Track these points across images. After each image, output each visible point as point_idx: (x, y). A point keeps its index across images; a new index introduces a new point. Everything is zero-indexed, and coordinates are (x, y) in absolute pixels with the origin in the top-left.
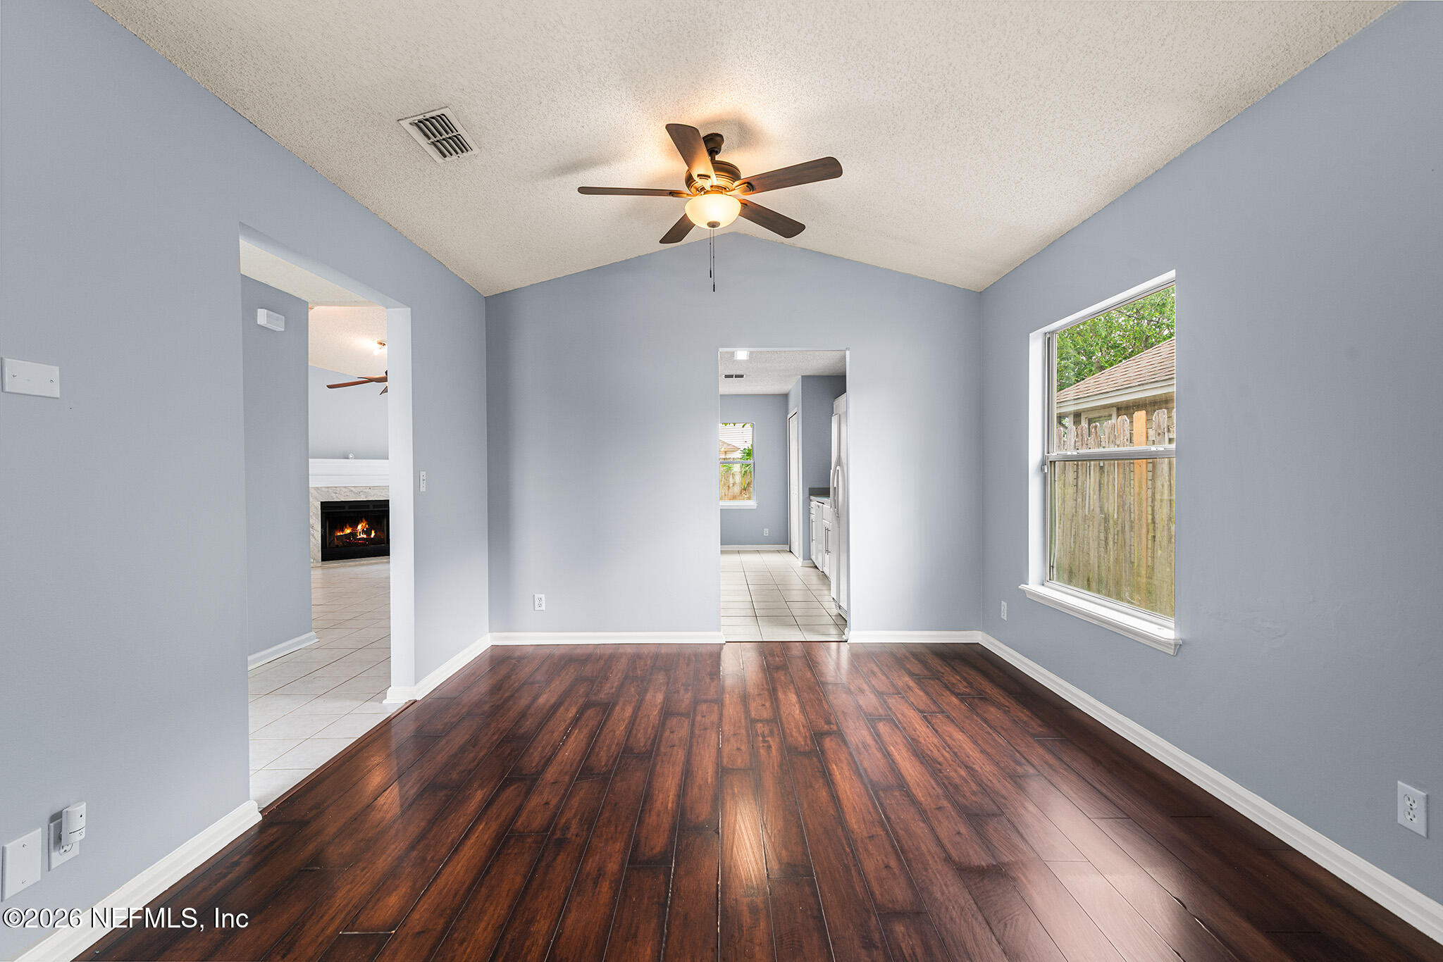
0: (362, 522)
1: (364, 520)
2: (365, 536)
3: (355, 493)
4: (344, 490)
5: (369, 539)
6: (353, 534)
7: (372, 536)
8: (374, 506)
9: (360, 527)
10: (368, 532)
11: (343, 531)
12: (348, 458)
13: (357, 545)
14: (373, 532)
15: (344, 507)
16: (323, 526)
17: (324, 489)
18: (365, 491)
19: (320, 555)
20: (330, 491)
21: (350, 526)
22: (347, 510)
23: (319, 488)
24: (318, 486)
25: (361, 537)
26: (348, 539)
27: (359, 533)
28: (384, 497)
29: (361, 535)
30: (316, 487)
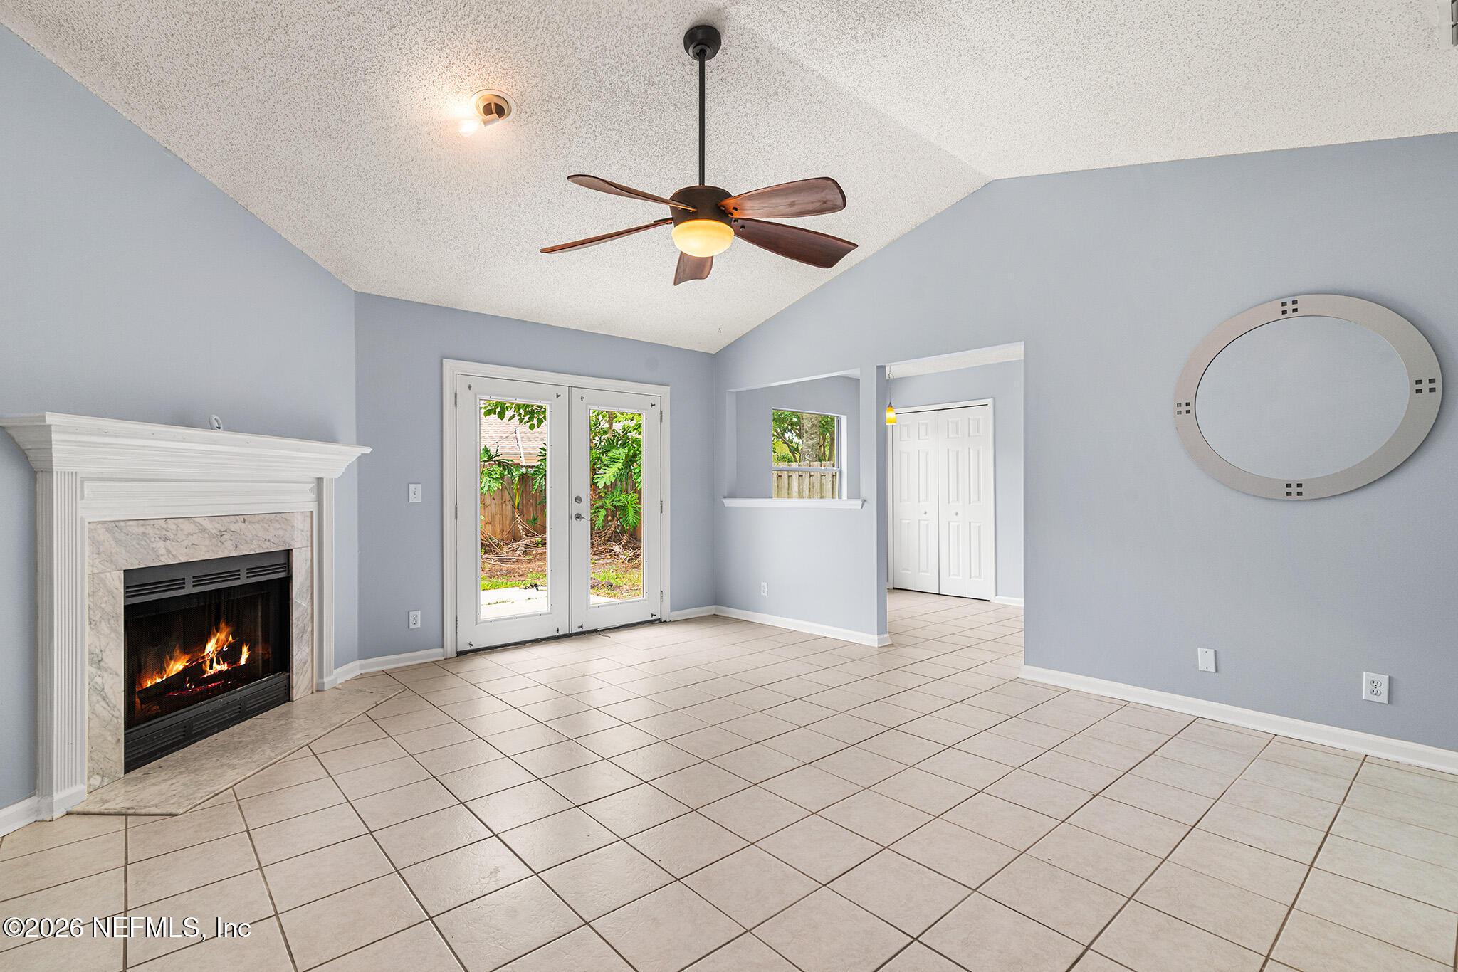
1: (222, 624)
2: (223, 667)
3: (211, 536)
4: (188, 527)
5: (234, 669)
6: (193, 672)
7: (243, 662)
9: (211, 647)
10: (230, 655)
11: (161, 670)
14: (245, 650)
15: (181, 583)
17: (135, 528)
18: (232, 527)
19: (118, 755)
20: (150, 530)
21: (185, 651)
22: (189, 589)
23: (114, 526)
24: (105, 522)
25: (212, 672)
26: (182, 687)
27: (208, 663)
28: (284, 542)
29: (211, 668)
30: (99, 523)
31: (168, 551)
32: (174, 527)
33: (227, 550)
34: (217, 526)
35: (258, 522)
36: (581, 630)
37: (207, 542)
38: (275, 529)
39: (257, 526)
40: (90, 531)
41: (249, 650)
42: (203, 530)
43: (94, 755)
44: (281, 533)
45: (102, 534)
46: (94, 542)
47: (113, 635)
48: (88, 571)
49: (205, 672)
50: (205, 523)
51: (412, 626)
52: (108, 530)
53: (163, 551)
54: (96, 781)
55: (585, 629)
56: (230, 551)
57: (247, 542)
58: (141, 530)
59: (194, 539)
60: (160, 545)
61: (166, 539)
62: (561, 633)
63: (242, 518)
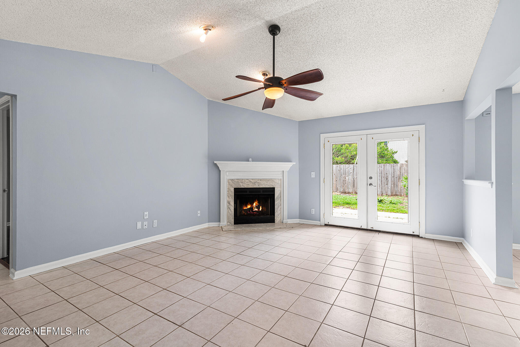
0: (256, 201)
1: (256, 200)
2: (257, 210)
3: (252, 183)
4: (247, 181)
5: (259, 211)
6: (252, 208)
7: (260, 210)
8: (263, 191)
9: (254, 204)
10: (258, 207)
11: (247, 207)
12: (249, 161)
13: (254, 215)
14: (261, 207)
15: (246, 192)
16: (235, 203)
17: (236, 181)
18: (258, 181)
19: (233, 220)
20: (239, 181)
21: (250, 204)
22: (248, 193)
23: (232, 180)
24: (231, 179)
25: (255, 210)
26: (249, 211)
27: (254, 208)
28: (272, 186)
29: (255, 209)
30: (230, 179)
31: (243, 185)
32: (244, 181)
33: (256, 186)
34: (254, 181)
35: (265, 181)
36: (372, 229)
37: (251, 184)
38: (270, 182)
39: (264, 182)
40: (228, 180)
41: (262, 207)
42: (251, 182)
43: (229, 219)
44: (271, 183)
45: (230, 181)
46: (228, 182)
47: (232, 199)
48: (227, 187)
49: (254, 210)
50: (251, 180)
51: (312, 213)
52: (231, 180)
53: (242, 185)
54: (229, 224)
55: (374, 229)
56: (257, 186)
57: (261, 185)
58: (237, 181)
59: (249, 183)
60: (241, 184)
61: (242, 183)
62: (363, 227)
63: (260, 180)
